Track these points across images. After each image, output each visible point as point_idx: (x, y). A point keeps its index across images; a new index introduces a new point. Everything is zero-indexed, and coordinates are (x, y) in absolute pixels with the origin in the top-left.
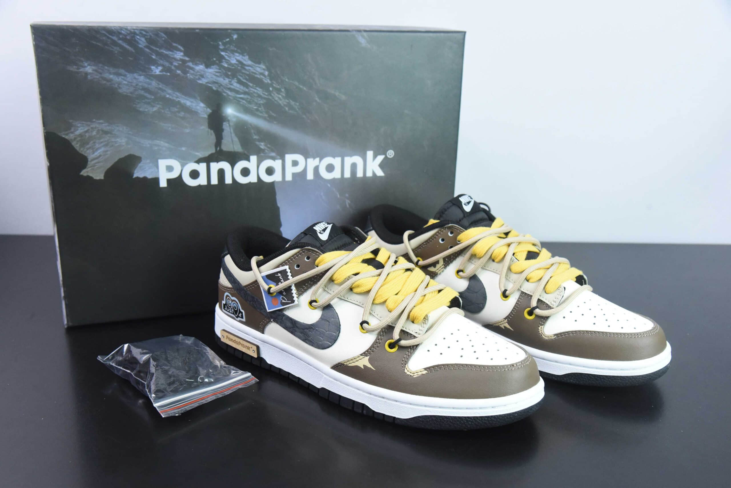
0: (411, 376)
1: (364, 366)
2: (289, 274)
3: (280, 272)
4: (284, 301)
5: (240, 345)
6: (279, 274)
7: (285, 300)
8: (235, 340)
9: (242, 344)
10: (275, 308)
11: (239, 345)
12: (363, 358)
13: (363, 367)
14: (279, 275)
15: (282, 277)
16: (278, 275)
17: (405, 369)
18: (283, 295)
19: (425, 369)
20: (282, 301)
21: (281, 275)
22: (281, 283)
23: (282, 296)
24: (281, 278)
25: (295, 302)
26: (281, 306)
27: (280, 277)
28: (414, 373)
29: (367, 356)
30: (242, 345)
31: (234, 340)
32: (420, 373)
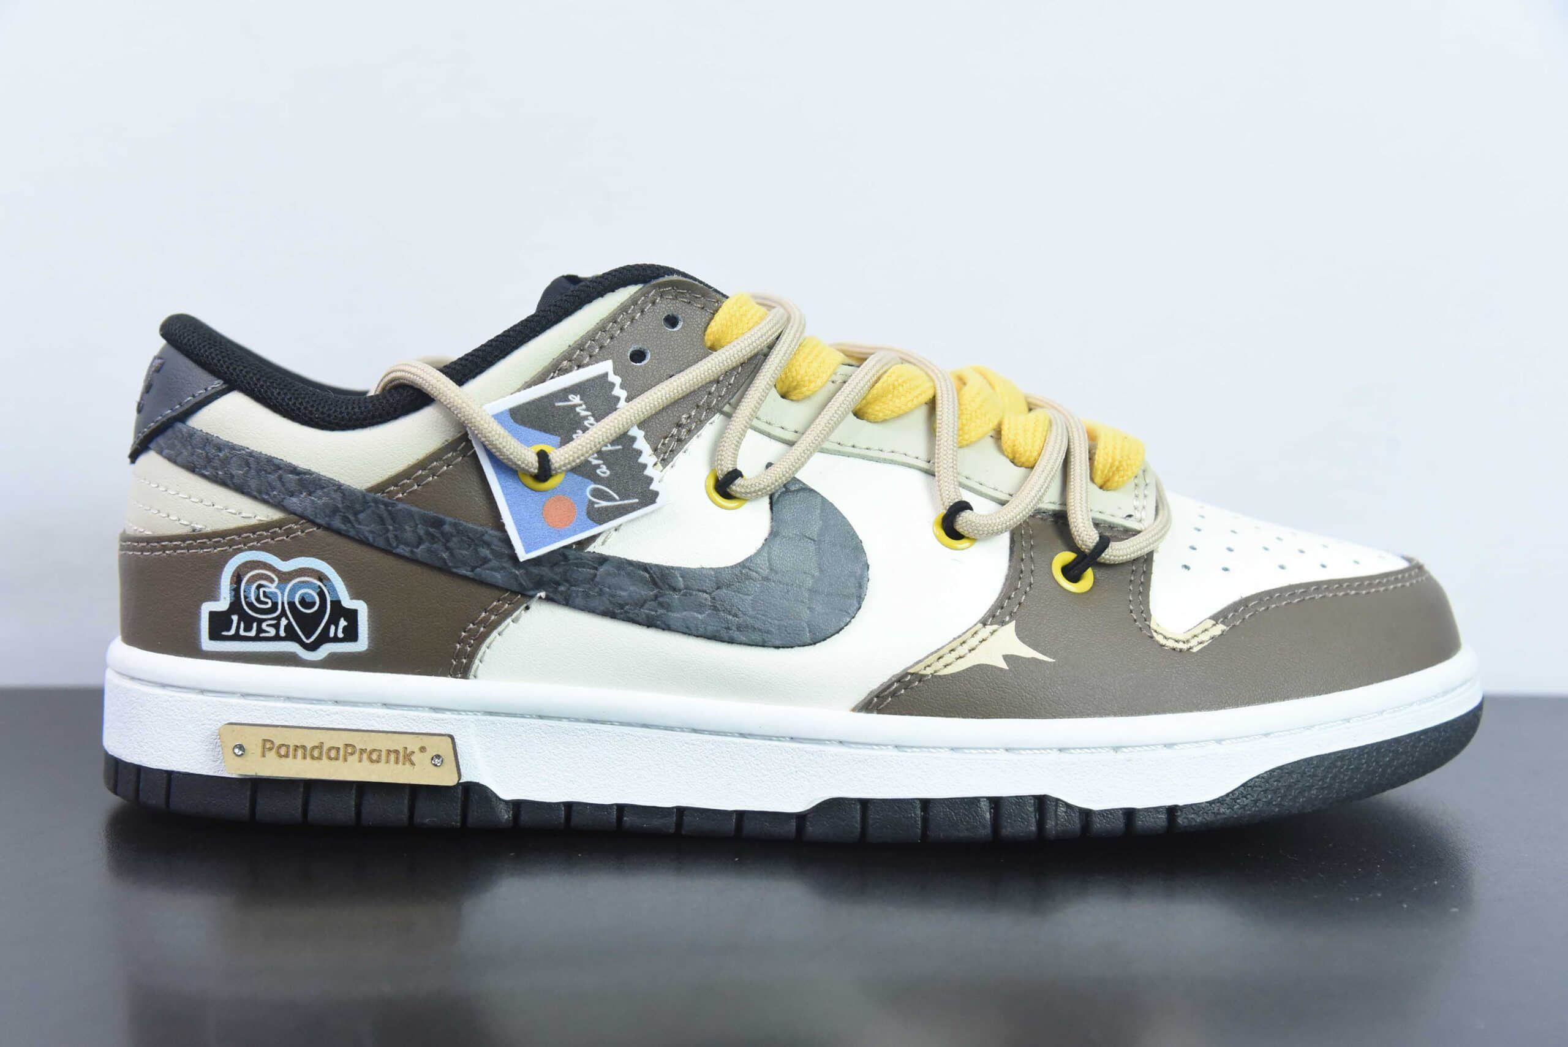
0: (1181, 650)
1: (1007, 658)
2: (620, 392)
3: (576, 389)
4: (604, 504)
5: (350, 758)
6: (571, 397)
7: (609, 498)
8: (320, 747)
9: (363, 751)
10: (563, 537)
11: (345, 760)
12: (992, 634)
13: (1003, 665)
14: (575, 399)
15: (587, 410)
16: (569, 400)
17: (1155, 634)
18: (597, 479)
19: (1216, 618)
20: (594, 503)
21: (581, 399)
22: (585, 430)
23: (593, 486)
24: (583, 413)
25: (658, 500)
26: (592, 527)
27: (578, 409)
28: (1188, 641)
29: (1003, 623)
30: (365, 756)
31: (314, 748)
32: (1206, 637)
